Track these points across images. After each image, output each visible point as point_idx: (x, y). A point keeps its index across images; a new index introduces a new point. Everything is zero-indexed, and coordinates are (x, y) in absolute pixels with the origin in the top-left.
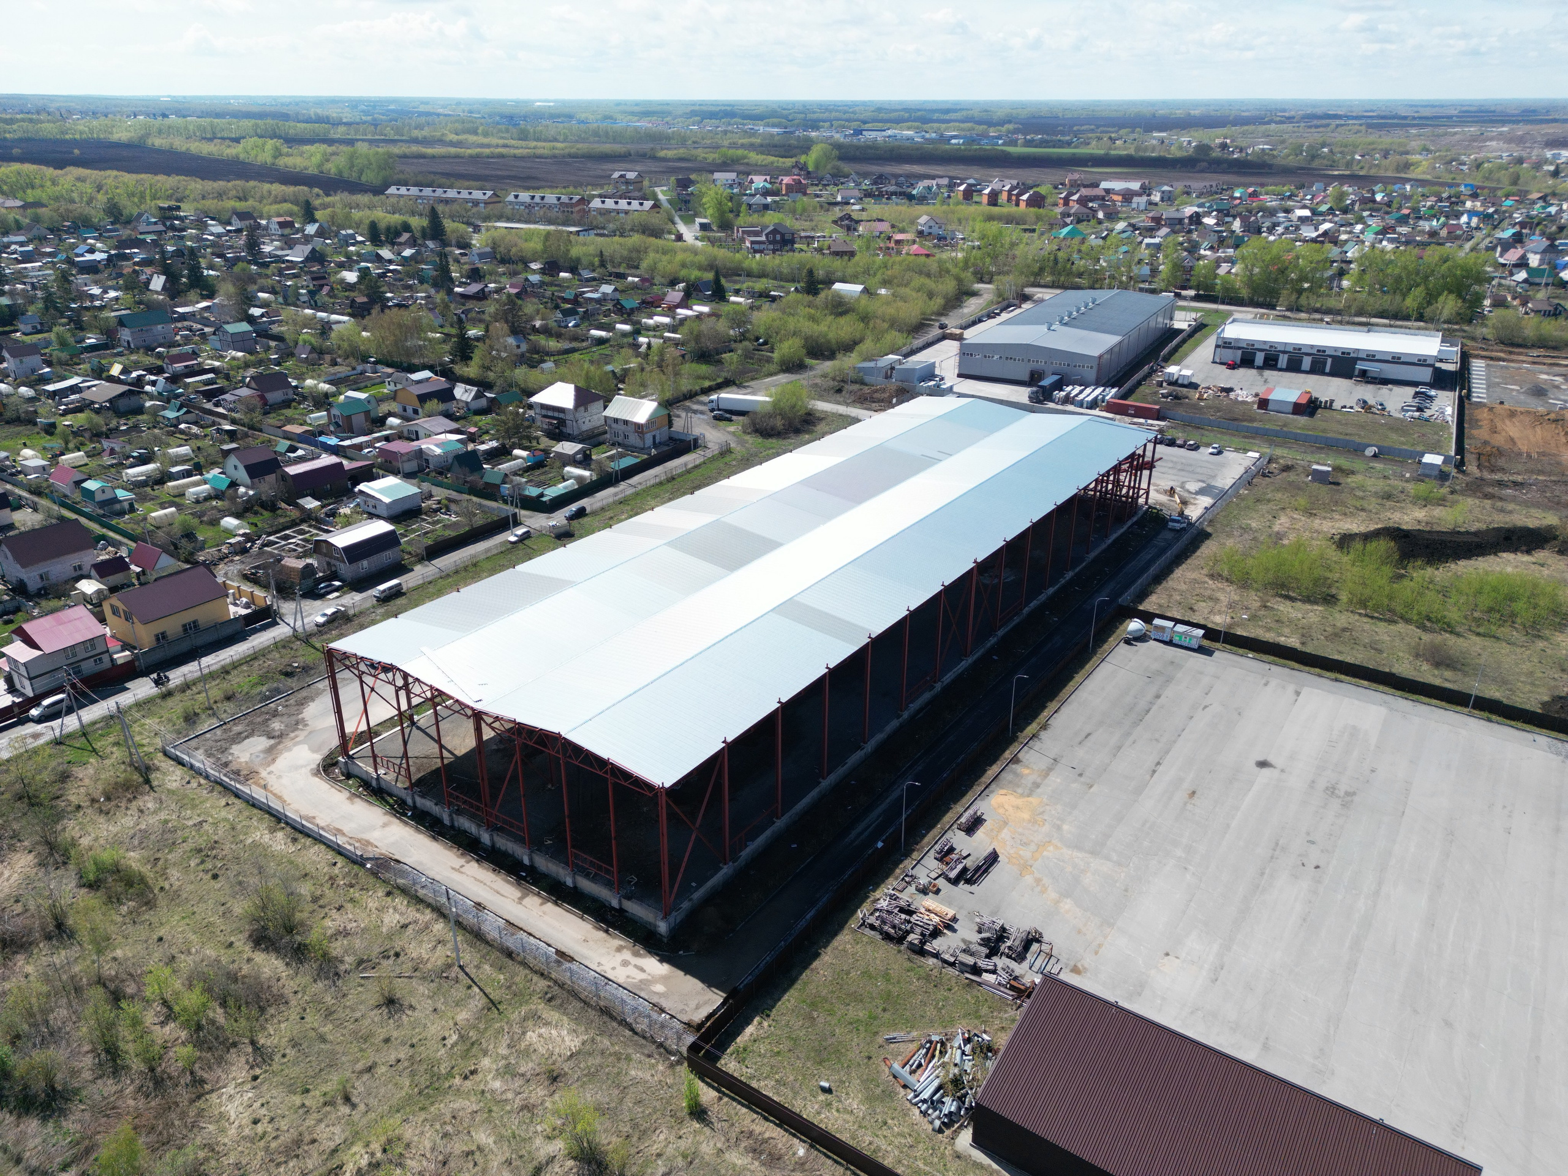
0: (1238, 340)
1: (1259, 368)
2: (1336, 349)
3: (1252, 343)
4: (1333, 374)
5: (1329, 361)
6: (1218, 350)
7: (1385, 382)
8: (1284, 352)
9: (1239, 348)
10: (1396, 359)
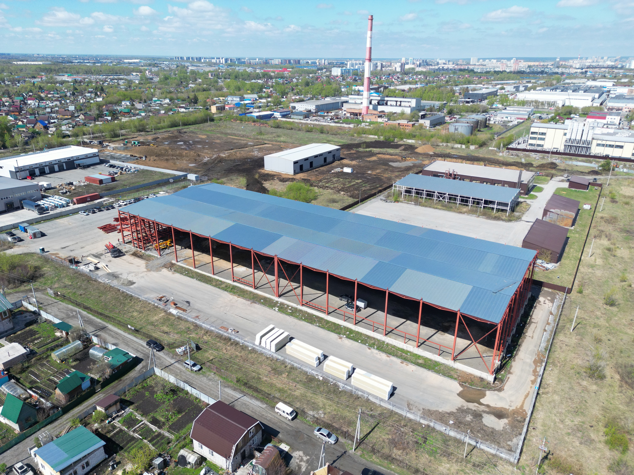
0: (24, 167)
1: (39, 176)
2: (65, 159)
3: (31, 166)
4: (68, 169)
5: (64, 164)
6: (18, 174)
7: (88, 166)
8: (46, 166)
9: (27, 170)
10: (87, 157)
